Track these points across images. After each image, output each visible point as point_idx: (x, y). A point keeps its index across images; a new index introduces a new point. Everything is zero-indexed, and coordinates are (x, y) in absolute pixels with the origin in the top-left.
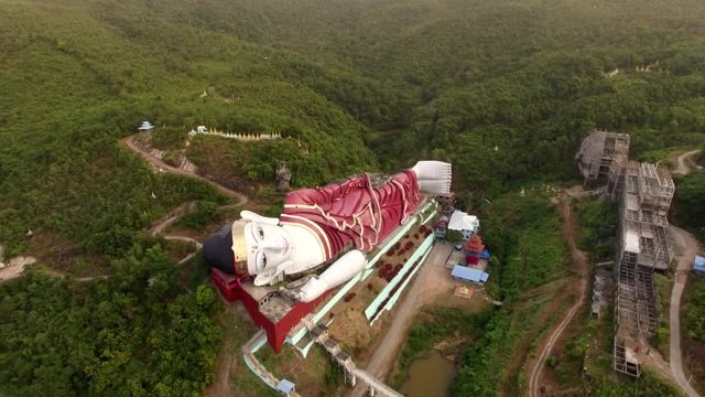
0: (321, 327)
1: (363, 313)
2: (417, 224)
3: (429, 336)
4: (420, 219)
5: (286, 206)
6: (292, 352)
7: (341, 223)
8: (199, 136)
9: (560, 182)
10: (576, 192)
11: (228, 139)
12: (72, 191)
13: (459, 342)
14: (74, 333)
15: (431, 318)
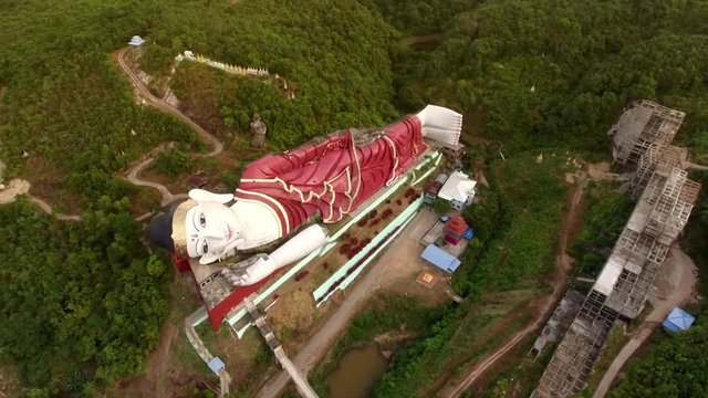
0: (260, 310)
1: (311, 294)
2: (405, 184)
3: (374, 325)
4: (411, 177)
5: (242, 180)
6: (228, 332)
7: (306, 194)
8: (186, 62)
9: (588, 153)
10: (599, 172)
11: (215, 69)
12: (63, 113)
13: (402, 337)
14: (49, 277)
15: (382, 306)
